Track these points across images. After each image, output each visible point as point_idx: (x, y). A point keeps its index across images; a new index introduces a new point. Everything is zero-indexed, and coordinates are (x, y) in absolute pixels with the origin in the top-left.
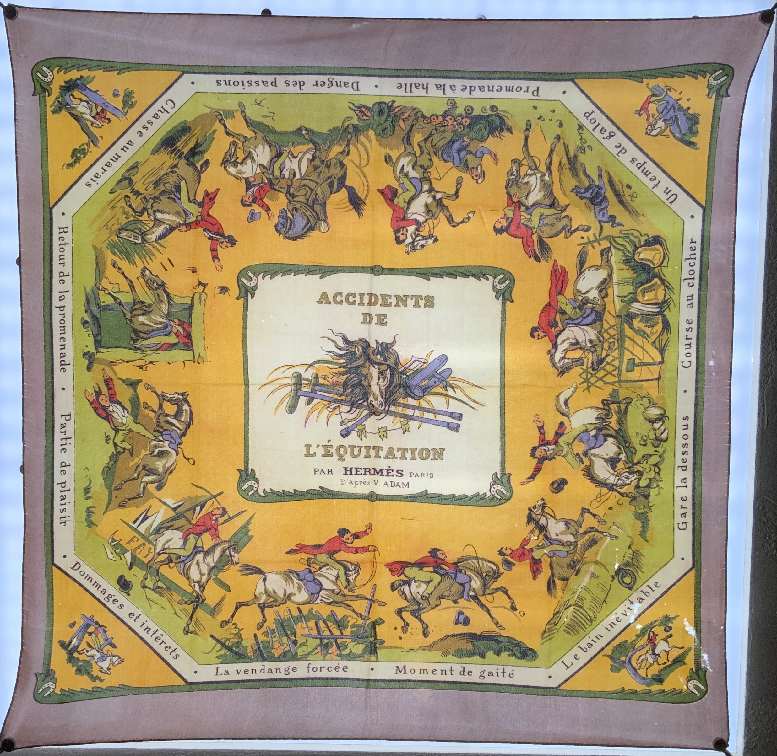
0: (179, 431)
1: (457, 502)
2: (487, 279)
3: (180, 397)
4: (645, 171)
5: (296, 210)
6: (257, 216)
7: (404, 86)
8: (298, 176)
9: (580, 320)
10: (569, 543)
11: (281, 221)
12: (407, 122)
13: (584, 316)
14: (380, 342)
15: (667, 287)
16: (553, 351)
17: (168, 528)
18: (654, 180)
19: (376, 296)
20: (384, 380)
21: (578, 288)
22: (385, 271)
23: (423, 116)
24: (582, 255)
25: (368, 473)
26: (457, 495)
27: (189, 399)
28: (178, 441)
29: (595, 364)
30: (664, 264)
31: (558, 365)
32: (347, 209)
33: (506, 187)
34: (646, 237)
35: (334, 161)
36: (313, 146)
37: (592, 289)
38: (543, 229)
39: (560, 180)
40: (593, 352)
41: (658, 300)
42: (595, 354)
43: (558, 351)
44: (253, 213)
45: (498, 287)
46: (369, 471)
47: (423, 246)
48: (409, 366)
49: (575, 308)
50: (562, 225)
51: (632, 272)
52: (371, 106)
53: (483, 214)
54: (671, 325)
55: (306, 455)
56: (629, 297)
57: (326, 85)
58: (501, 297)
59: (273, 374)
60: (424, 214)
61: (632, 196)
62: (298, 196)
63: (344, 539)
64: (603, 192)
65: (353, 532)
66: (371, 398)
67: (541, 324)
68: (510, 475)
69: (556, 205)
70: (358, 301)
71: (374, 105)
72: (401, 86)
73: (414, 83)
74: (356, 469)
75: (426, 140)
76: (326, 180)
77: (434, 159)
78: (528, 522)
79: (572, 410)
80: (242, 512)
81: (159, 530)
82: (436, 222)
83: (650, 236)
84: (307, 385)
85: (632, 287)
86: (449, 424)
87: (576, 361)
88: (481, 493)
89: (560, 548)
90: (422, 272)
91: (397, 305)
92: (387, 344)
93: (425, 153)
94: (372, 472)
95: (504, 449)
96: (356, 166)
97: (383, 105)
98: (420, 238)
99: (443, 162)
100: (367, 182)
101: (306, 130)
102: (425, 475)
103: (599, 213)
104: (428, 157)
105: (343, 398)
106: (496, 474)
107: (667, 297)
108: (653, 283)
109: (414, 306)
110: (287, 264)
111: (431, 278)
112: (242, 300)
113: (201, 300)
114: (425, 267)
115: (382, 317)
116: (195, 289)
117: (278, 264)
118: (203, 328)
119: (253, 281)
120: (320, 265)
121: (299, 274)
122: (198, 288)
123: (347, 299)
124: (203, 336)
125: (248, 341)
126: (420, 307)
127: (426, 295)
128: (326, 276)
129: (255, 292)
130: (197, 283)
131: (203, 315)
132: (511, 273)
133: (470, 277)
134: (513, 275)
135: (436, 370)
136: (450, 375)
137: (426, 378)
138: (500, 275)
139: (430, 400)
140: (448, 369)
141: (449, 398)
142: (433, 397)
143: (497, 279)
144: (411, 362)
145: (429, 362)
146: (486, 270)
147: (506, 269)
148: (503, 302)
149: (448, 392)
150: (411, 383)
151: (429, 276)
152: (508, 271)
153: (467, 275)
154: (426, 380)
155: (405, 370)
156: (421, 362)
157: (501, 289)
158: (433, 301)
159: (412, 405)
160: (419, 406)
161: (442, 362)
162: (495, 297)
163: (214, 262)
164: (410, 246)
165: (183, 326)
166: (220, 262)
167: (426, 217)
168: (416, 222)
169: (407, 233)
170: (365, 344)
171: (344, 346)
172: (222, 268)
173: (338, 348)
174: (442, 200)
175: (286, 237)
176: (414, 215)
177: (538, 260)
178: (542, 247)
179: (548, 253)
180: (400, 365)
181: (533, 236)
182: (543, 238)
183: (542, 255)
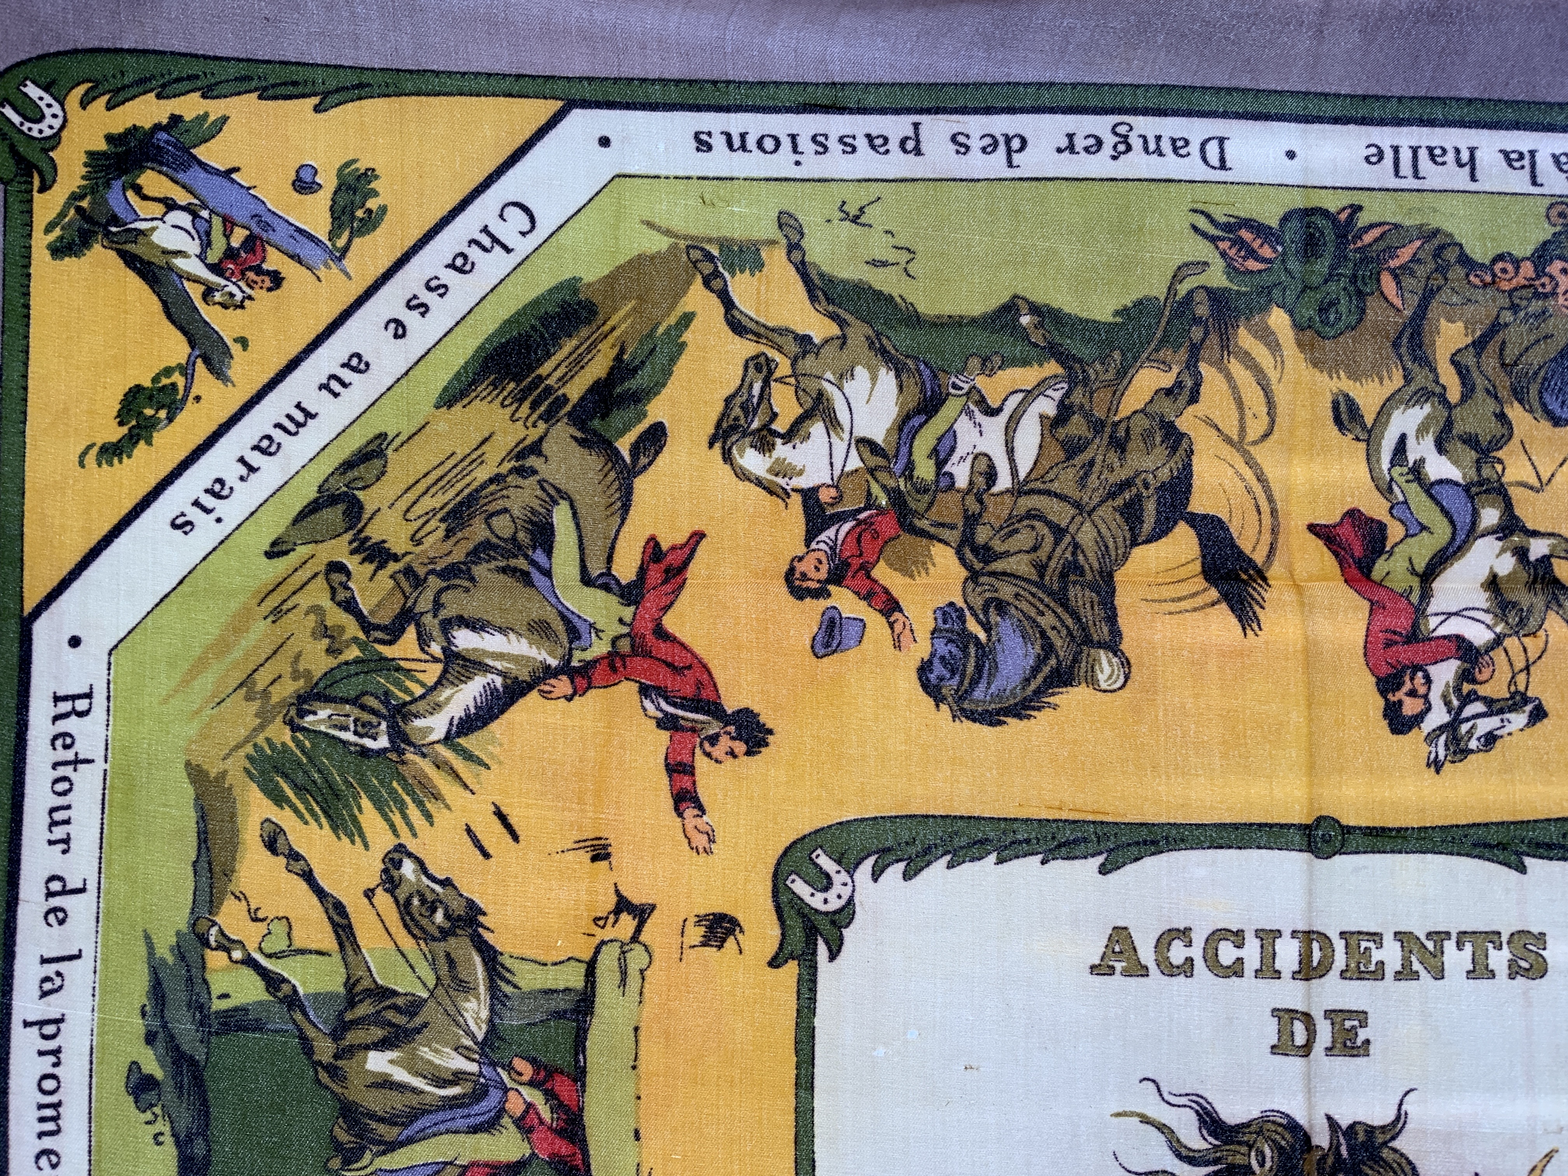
5: (1001, 607)
6: (853, 630)
7: (1389, 155)
8: (1004, 482)
11: (943, 649)
12: (1408, 282)
14: (1344, 1123)
19: (1323, 940)
22: (1354, 840)
23: (1465, 260)
32: (1199, 601)
35: (1141, 424)
36: (1060, 370)
44: (832, 621)
47: (1490, 739)
52: (1274, 223)
57: (1107, 150)
60: (1488, 618)
62: (1007, 554)
70: (1252, 961)
71: (1285, 219)
72: (1381, 155)
73: (1425, 143)
75: (1479, 345)
76: (1112, 495)
77: (1515, 412)
90: (1494, 837)
91: (1406, 974)
92: (1371, 1130)
93: (1480, 394)
96: (1228, 440)
97: (1321, 222)
98: (1477, 707)
99: (1545, 425)
100: (1270, 499)
101: (1035, 309)
104: (1491, 406)
109: (1471, 974)
110: (970, 818)
111: (1528, 861)
112: (792, 969)
113: (624, 973)
114: (1505, 819)
115: (1348, 1024)
116: (603, 927)
117: (933, 817)
118: (632, 1092)
119: (837, 888)
120: (1099, 818)
121: (1017, 857)
122: (616, 922)
123: (1210, 952)
124: (633, 1126)
125: (816, 1140)
126: (1494, 976)
127: (1514, 929)
128: (1124, 864)
129: (845, 932)
130: (611, 901)
131: (632, 1035)
151: (1519, 855)
158: (1541, 952)
163: (680, 815)
164: (1443, 738)
165: (548, 1086)
166: (705, 818)
167: (1498, 629)
168: (1459, 648)
169: (1429, 688)
170: (1288, 1136)
171: (1206, 1146)
172: (711, 841)
173: (1179, 1156)
174: (1551, 565)
175: (962, 710)
176: (1453, 620)
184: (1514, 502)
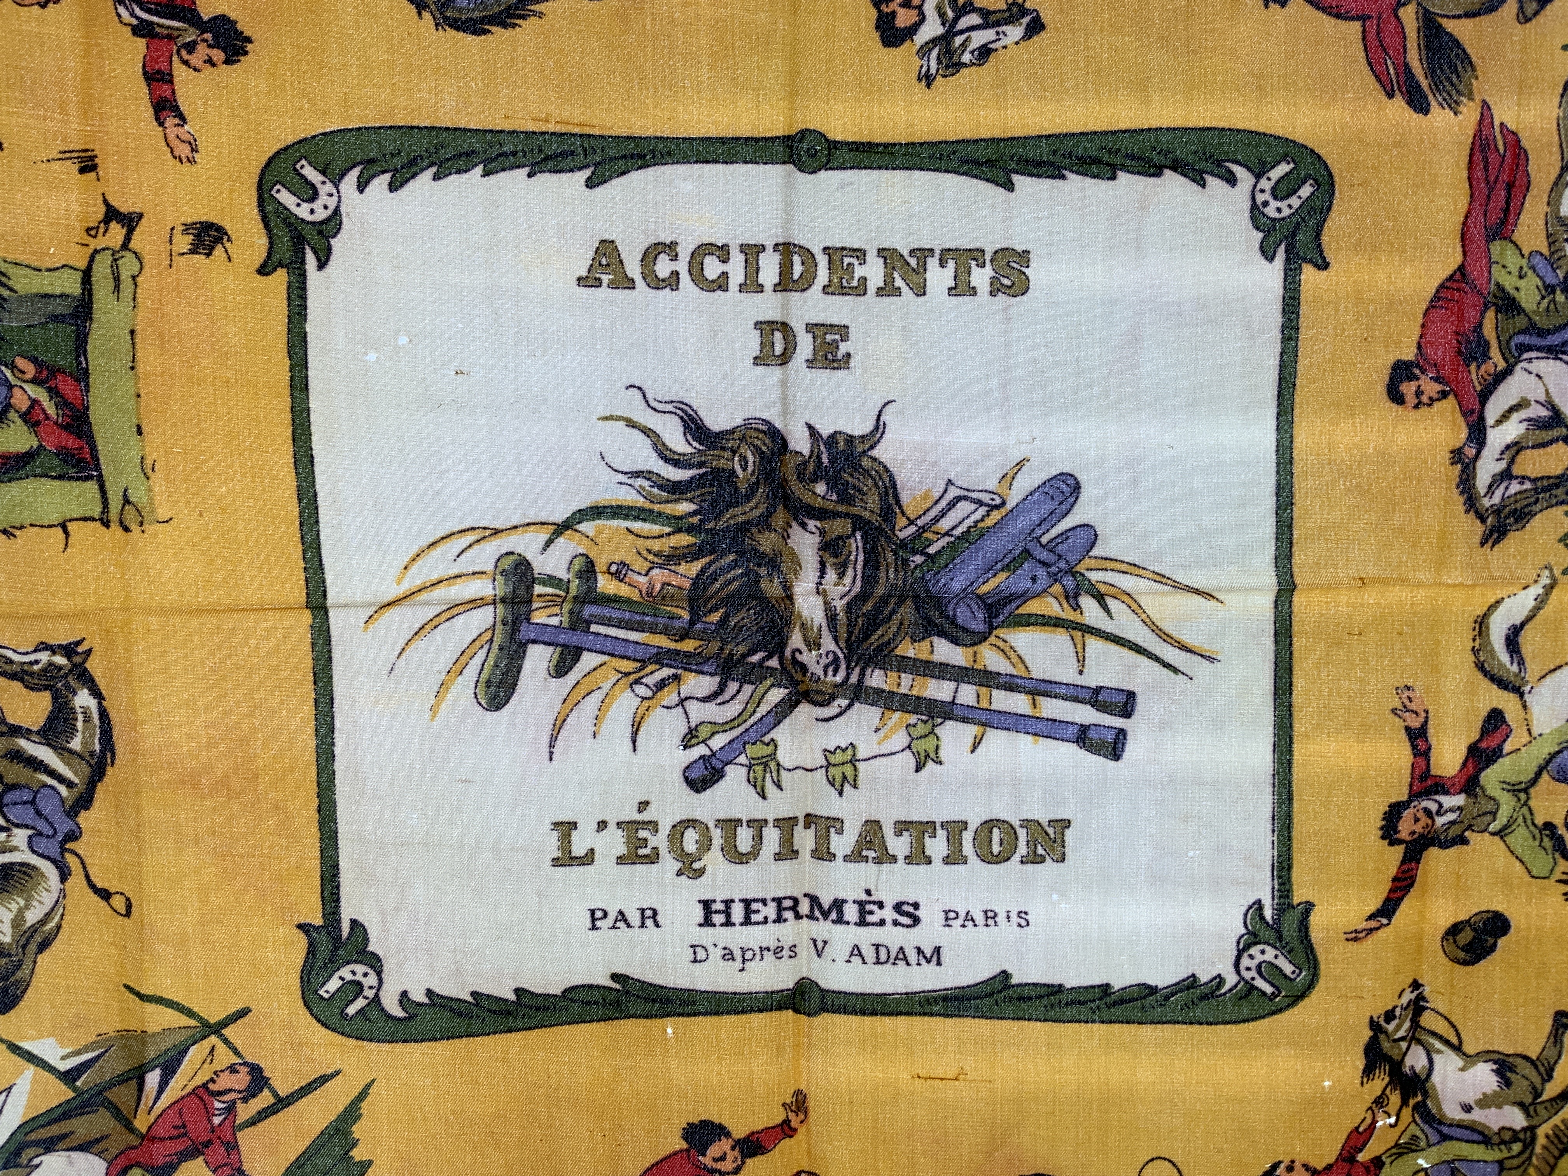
0: (63, 790)
1: (1117, 1011)
2: (1231, 180)
3: (60, 660)
10: (1507, 1136)
14: (825, 432)
16: (1470, 452)
17: (49, 1146)
19: (808, 255)
20: (841, 575)
21: (1563, 212)
22: (840, 156)
25: (789, 915)
26: (1117, 985)
27: (94, 666)
28: (64, 826)
31: (1486, 502)
43: (1485, 452)
45: (1271, 211)
46: (794, 908)
47: (986, 52)
48: (936, 520)
49: (1550, 289)
55: (557, 862)
58: (1281, 250)
59: (421, 562)
63: (707, 1160)
65: (739, 1131)
66: (796, 640)
67: (1430, 351)
68: (1309, 906)
70: (737, 275)
74: (747, 903)
78: (1368, 1071)
79: (1533, 669)
80: (323, 1080)
81: (18, 1153)
84: (552, 601)
86: (1084, 729)
87: (1545, 490)
88: (1204, 978)
89: (1478, 1152)
90: (983, 155)
91: (888, 290)
92: (850, 440)
94: (804, 907)
95: (1289, 816)
98: (973, 19)
102: (1002, 918)
105: (689, 645)
106: (1258, 905)
109: (952, 291)
110: (455, 129)
111: (1016, 178)
112: (281, 277)
113: (117, 279)
114: (996, 135)
115: (829, 338)
116: (95, 237)
117: (418, 128)
118: (133, 391)
119: (323, 199)
120: (587, 131)
121: (504, 170)
122: (106, 231)
123: (696, 268)
124: (136, 421)
125: (314, 438)
126: (975, 294)
127: (998, 247)
128: (611, 178)
129: (333, 242)
130: (100, 212)
131: (129, 338)
132: (1319, 157)
133: (1167, 172)
134: (1329, 162)
135: (1038, 532)
136: (1089, 551)
137: (999, 566)
138: (1279, 162)
139: (1013, 644)
140: (1084, 525)
141: (1087, 636)
142: (1027, 635)
143: (1269, 179)
144: (943, 503)
145: (1009, 505)
146: (1230, 145)
147: (1301, 141)
148: (1291, 270)
149: (1081, 613)
150: (945, 585)
151: (1008, 172)
152: (1310, 146)
153: (1155, 166)
154: (1002, 570)
155: (920, 536)
156: (981, 503)
157: (1283, 219)
158: (1024, 270)
159: (948, 665)
160: (973, 669)
161: (1061, 503)
162: (1261, 247)
163: (161, 124)
164: (937, 49)
165: (52, 384)
166: (186, 127)
170: (768, 441)
171: (689, 450)
172: (194, 150)
173: (665, 459)
175: (445, 18)
177: (1421, 105)
178: (1433, 54)
179: (1458, 77)
180: (899, 515)
181: (1402, 12)
182: (1440, 20)
183: (1436, 84)
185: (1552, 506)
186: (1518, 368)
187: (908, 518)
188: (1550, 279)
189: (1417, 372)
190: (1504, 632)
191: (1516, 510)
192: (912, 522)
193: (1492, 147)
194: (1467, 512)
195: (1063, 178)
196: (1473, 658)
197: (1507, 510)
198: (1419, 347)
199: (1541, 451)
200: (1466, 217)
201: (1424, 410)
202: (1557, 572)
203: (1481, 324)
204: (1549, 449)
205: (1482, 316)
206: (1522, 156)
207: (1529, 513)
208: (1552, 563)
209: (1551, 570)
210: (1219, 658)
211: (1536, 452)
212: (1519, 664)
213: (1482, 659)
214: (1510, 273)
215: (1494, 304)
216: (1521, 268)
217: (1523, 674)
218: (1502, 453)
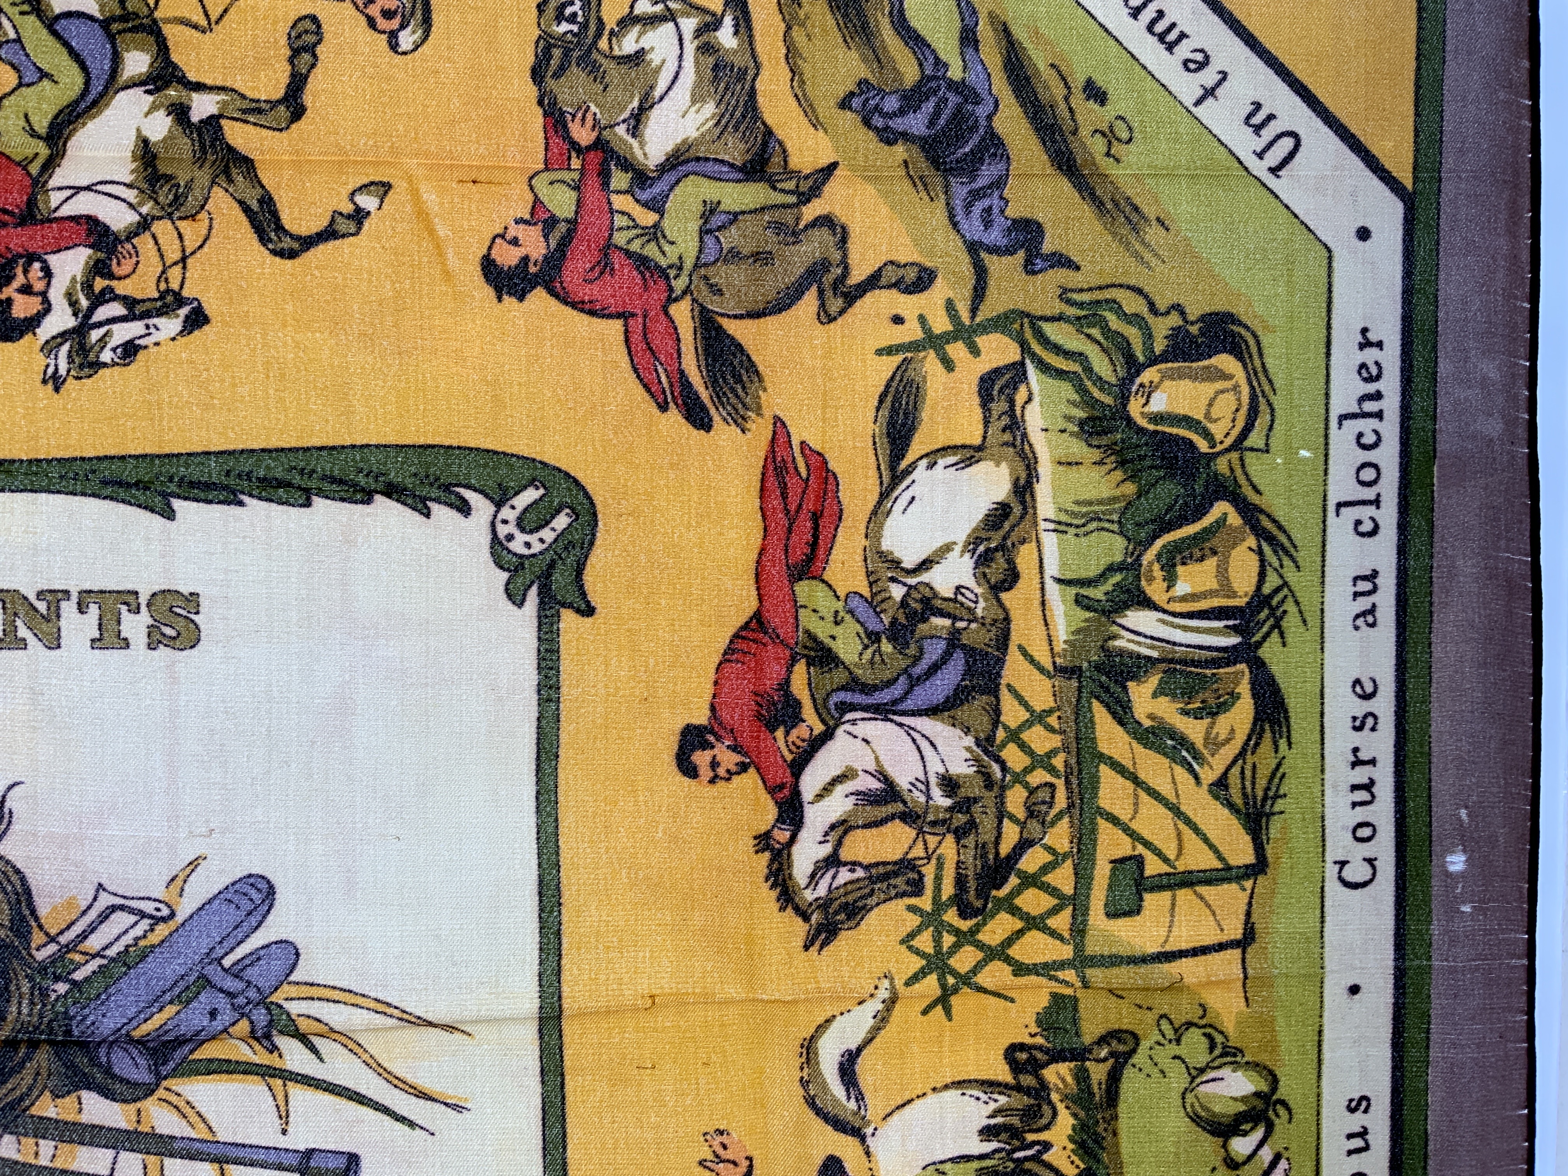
2: (464, 509)
4: (1160, 28)
9: (897, 690)
13: (918, 670)
15: (1271, 539)
16: (782, 836)
18: (1202, 65)
21: (885, 545)
24: (896, 399)
29: (972, 884)
30: (1255, 439)
31: (809, 896)
33: (537, 74)
34: (1174, 320)
37: (947, 548)
38: (721, 275)
39: (791, 54)
40: (960, 834)
41: (1234, 595)
42: (970, 841)
43: (803, 834)
45: (517, 546)
47: (130, 350)
48: (84, 936)
49: (874, 637)
50: (808, 261)
51: (1119, 475)
53: (430, 197)
54: (1293, 703)
56: (1108, 586)
58: (533, 591)
60: (131, 195)
61: (1109, 135)
64: (982, 111)
67: (724, 715)
69: (775, 166)
79: (875, 1105)
82: (192, 232)
83: (1194, 312)
85: (1120, 543)
87: (886, 877)
90: (129, 474)
91: (10, 642)
98: (116, 309)
103: (968, 207)
107: (1272, 581)
108: (1207, 521)
109: (98, 644)
111: (176, 504)
114: (148, 451)
126: (128, 646)
127: (157, 588)
132: (576, 481)
133: (378, 498)
134: (589, 488)
135: (219, 952)
136: (288, 975)
137: (168, 997)
138: (525, 488)
139: (190, 1099)
140: (281, 942)
141: (289, 1083)
142: (208, 1086)
143: (513, 507)
144: (93, 915)
145: (180, 918)
146: (460, 466)
147: (553, 462)
148: (546, 617)
149: (280, 1056)
150: (93, 1023)
151: (166, 496)
152: (564, 467)
153: (363, 490)
154: (171, 1002)
155: (62, 958)
156: (143, 915)
157: (533, 556)
158: (192, 616)
159: (102, 1128)
160: (136, 1131)
161: (249, 914)
162: (507, 590)
164: (66, 348)
167: (144, 210)
168: (90, 233)
169: (49, 284)
174: (221, 128)
176: (83, 196)
177: (702, 419)
178: (715, 360)
179: (744, 388)
180: (36, 930)
181: (673, 310)
182: (720, 319)
183: (719, 397)
184: (170, 44)
185: (891, 899)
186: (840, 732)
187: (47, 934)
188: (873, 625)
189: (711, 738)
190: (837, 1059)
191: (847, 904)
192: (52, 939)
193: (792, 471)
194: (782, 909)
195: (241, 504)
196: (802, 1092)
197: (836, 905)
198: (713, 708)
199: (874, 831)
200: (760, 554)
201: (721, 784)
202: (899, 983)
203: (788, 681)
204: (884, 829)
205: (790, 671)
206: (831, 480)
207: (864, 907)
208: (893, 971)
209: (892, 980)
210: (468, 1106)
211: (868, 832)
212: (857, 1100)
213: (812, 1093)
214: (822, 618)
215: (805, 656)
216: (837, 612)
217: (863, 1112)
218: (826, 834)
